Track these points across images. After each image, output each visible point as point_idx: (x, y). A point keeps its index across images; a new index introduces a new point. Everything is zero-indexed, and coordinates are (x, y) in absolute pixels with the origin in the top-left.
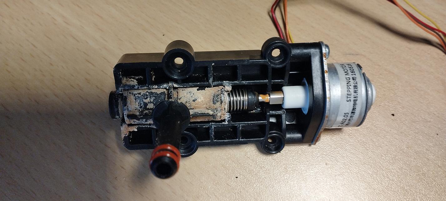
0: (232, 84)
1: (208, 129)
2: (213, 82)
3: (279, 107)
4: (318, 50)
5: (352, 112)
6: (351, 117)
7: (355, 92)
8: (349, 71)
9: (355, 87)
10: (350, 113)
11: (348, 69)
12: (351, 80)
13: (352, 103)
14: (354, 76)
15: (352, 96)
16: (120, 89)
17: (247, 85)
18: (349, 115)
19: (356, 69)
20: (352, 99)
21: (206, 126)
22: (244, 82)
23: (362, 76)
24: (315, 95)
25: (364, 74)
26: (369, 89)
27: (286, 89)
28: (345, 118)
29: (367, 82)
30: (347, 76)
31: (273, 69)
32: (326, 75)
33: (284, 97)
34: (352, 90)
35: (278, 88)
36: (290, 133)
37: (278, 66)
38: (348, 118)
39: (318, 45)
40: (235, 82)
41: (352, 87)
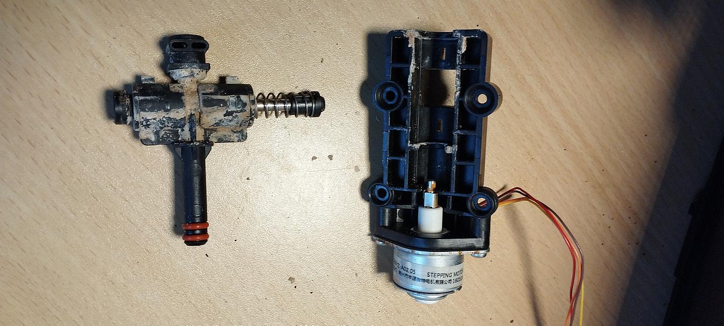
0: (454, 154)
1: (404, 125)
2: (458, 134)
3: (421, 202)
4: (482, 245)
5: (415, 277)
6: (410, 276)
7: (437, 281)
8: (457, 277)
9: (442, 282)
10: (414, 275)
11: (459, 277)
12: (449, 278)
13: (426, 278)
14: (453, 281)
15: (433, 278)
16: (459, 34)
17: (451, 170)
18: (411, 275)
19: (457, 284)
20: (430, 278)
21: (408, 122)
22: (454, 167)
23: (452, 290)
24: (437, 241)
25: (452, 292)
26: (436, 296)
27: (440, 211)
28: (409, 271)
29: (444, 294)
30: (453, 274)
31: (465, 199)
32: (457, 253)
33: (431, 208)
34: (439, 278)
35: (441, 202)
36: (389, 213)
37: (469, 204)
38: (409, 274)
39: (486, 246)
40: (455, 158)
41: (442, 278)
